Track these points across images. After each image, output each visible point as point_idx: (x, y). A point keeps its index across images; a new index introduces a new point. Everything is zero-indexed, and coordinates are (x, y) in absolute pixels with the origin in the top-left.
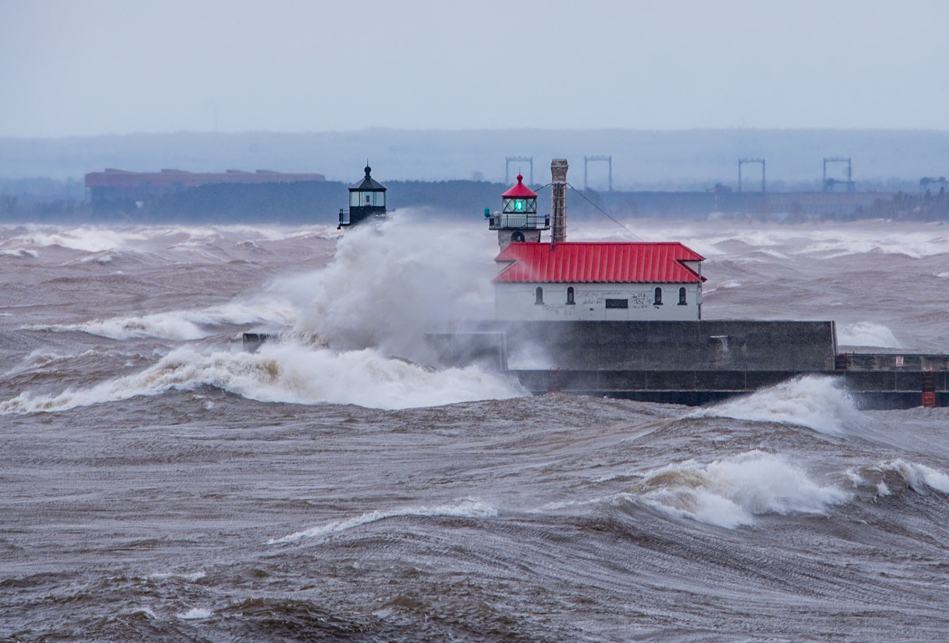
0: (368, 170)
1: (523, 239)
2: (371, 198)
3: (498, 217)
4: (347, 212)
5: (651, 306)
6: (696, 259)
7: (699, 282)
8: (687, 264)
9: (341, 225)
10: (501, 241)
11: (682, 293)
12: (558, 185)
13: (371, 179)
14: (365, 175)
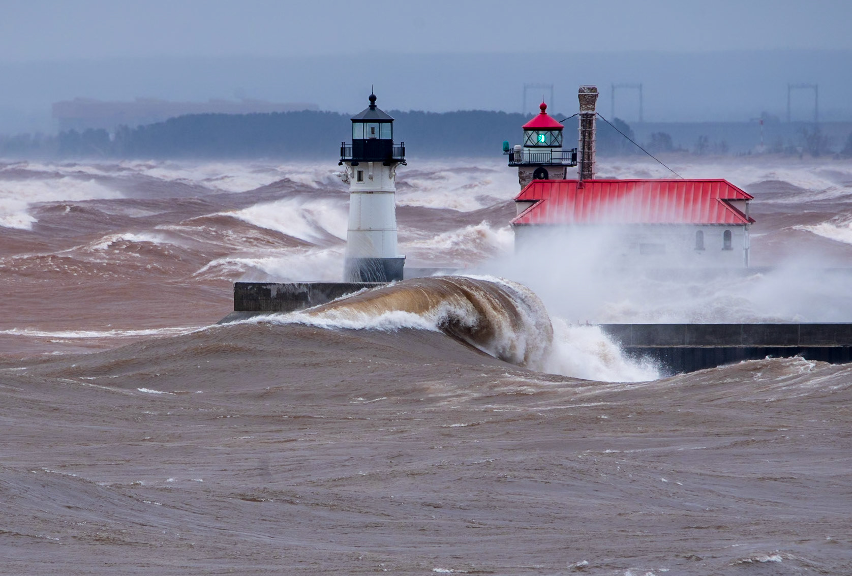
0: (373, 99)
1: (546, 176)
2: (376, 130)
3: (518, 152)
4: (349, 145)
5: (692, 252)
6: (743, 198)
7: (746, 224)
8: (732, 203)
9: (342, 160)
10: (522, 179)
11: (727, 237)
12: (587, 115)
13: (375, 108)
14: (370, 104)
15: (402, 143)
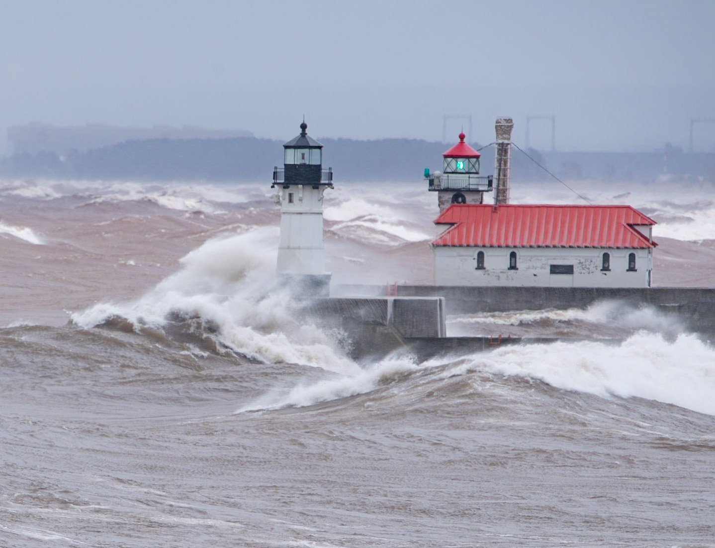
0: (304, 127)
1: (464, 201)
2: (306, 156)
3: (438, 178)
4: (281, 170)
5: (599, 274)
6: (647, 223)
7: (649, 248)
8: (637, 228)
9: (275, 183)
10: (441, 203)
11: (632, 258)
12: (503, 144)
13: (306, 136)
14: (301, 132)
15: (330, 169)
